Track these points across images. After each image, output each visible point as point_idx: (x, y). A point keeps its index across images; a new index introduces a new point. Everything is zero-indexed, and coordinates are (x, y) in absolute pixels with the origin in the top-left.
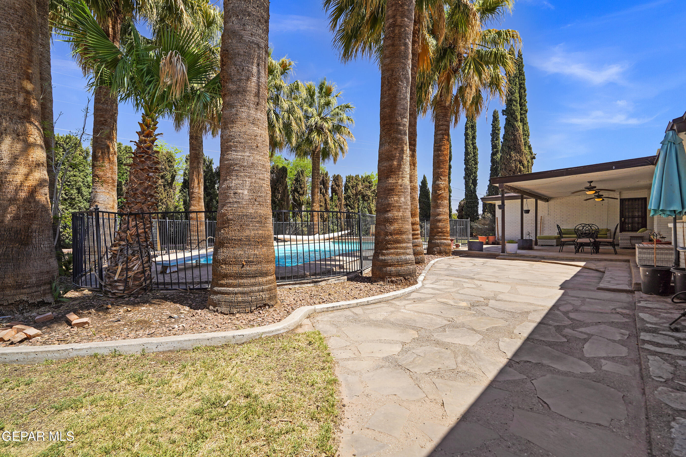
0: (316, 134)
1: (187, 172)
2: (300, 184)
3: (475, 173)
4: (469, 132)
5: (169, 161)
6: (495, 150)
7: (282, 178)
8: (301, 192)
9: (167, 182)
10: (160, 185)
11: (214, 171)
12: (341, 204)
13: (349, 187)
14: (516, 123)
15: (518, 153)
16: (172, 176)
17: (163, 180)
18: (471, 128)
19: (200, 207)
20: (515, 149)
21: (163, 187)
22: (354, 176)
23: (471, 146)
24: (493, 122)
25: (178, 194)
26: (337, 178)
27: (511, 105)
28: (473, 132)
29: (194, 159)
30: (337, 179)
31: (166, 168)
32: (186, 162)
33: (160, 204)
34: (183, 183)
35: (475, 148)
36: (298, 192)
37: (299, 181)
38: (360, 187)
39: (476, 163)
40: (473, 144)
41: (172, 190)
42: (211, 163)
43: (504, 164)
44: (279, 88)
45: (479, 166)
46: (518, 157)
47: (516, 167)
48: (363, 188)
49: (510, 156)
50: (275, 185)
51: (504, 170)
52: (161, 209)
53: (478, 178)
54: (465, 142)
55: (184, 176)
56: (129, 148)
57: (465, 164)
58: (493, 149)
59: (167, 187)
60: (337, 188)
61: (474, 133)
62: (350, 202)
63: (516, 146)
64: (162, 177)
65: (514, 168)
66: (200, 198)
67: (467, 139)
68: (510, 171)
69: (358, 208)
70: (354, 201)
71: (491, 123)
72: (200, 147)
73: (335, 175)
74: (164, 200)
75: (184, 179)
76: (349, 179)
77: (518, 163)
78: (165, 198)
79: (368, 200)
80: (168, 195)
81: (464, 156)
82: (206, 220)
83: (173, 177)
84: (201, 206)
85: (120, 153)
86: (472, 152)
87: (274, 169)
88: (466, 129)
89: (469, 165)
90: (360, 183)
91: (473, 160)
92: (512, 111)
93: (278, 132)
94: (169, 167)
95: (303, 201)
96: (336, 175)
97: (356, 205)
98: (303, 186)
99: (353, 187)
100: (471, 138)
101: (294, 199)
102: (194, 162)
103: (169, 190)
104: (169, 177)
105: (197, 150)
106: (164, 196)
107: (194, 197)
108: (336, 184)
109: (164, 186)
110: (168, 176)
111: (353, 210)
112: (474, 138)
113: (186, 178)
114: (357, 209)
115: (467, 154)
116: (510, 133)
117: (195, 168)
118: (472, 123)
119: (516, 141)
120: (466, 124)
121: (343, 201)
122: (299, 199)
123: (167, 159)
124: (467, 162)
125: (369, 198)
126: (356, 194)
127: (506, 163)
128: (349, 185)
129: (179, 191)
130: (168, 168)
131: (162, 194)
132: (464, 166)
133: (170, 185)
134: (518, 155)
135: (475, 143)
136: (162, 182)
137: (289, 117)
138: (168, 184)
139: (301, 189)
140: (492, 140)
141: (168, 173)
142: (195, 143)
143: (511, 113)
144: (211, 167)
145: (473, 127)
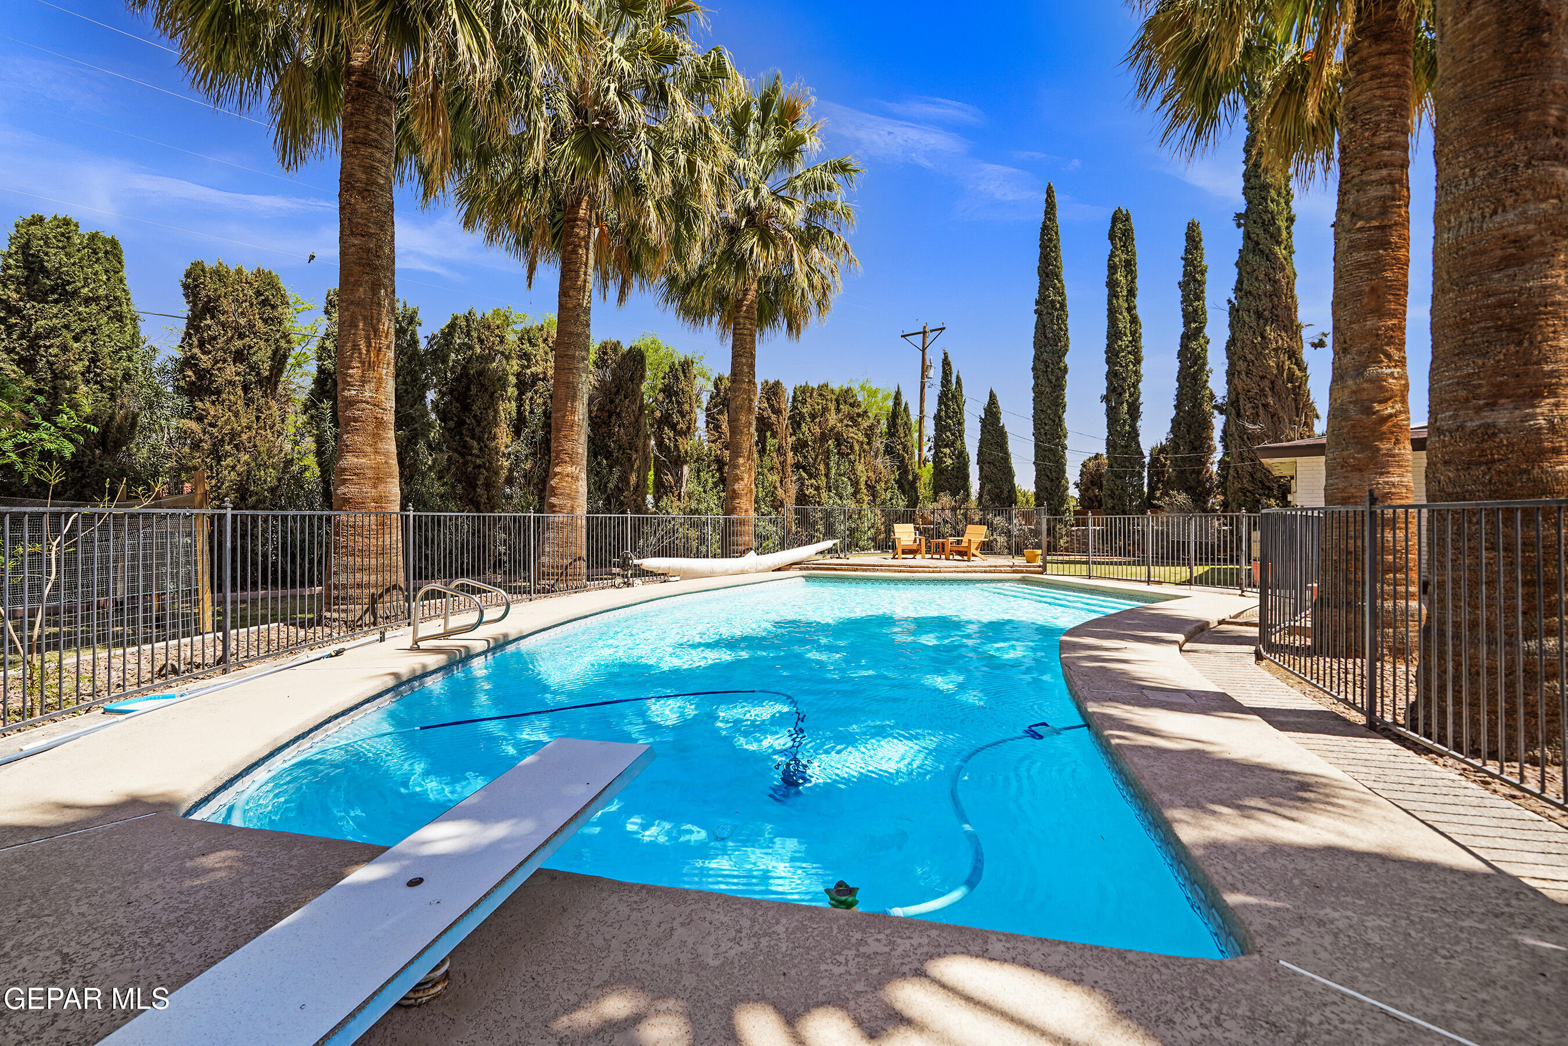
0: (755, 239)
1: (329, 344)
2: (678, 402)
3: (1135, 386)
4: (1120, 276)
5: (265, 303)
6: (1193, 325)
7: (632, 380)
8: (682, 426)
9: (258, 374)
10: (230, 382)
11: (423, 345)
12: (783, 463)
13: (802, 417)
14: (1277, 248)
15: (1285, 328)
16: (275, 352)
17: (241, 368)
18: (1125, 267)
19: (381, 459)
20: (1275, 319)
21: (240, 392)
22: (816, 386)
23: (1125, 314)
24: (1187, 251)
25: (295, 419)
26: (773, 391)
27: (1265, 199)
28: (1129, 278)
29: (357, 269)
30: (775, 394)
31: (251, 326)
32: (327, 312)
33: (228, 448)
34: (317, 381)
35: (1134, 320)
36: (673, 427)
37: (676, 394)
38: (832, 419)
39: (1138, 361)
40: (1129, 309)
41: (273, 403)
42: (411, 320)
43: (1245, 360)
44: (665, 56)
45: (1144, 368)
46: (1284, 342)
47: (1280, 367)
48: (841, 421)
49: (1263, 337)
50: (612, 402)
51: (1243, 376)
52: (233, 468)
53: (1141, 400)
54: (1110, 303)
55: (320, 359)
56: (105, 242)
57: (1108, 362)
58: (1186, 324)
59: (257, 393)
60: (773, 417)
61: (1133, 281)
62: (805, 457)
63: (1280, 312)
64: (239, 356)
65: (1275, 372)
66: (380, 423)
67: (1113, 295)
68: (1262, 378)
69: (827, 475)
70: (817, 456)
71: (1182, 253)
72: (382, 226)
73: (767, 382)
74: (244, 437)
75: (321, 370)
76: (802, 394)
77: (1284, 357)
78: (249, 428)
79: (848, 454)
80: (258, 418)
81: (1106, 342)
82: (403, 507)
83: (279, 359)
84: (386, 454)
85: (68, 255)
86: (1128, 332)
87: (605, 353)
88: (1112, 268)
89: (1121, 366)
90: (832, 406)
91: (1129, 353)
92: (1267, 217)
93: (653, 215)
94: (265, 321)
95: (686, 452)
96: (771, 381)
97: (822, 467)
98: (686, 407)
99: (813, 417)
100: (1125, 293)
101: (660, 444)
102: (358, 284)
103: (262, 401)
104: (262, 356)
105: (370, 235)
106: (244, 422)
107: (355, 420)
108: (771, 406)
109: (246, 389)
110: (260, 354)
111: (813, 481)
112: (1131, 293)
113: (328, 364)
114: (823, 478)
115: (1114, 334)
116: (1261, 276)
117: (360, 303)
118: (1127, 254)
119: (1279, 298)
120: (1112, 256)
121: (790, 454)
122: (676, 447)
123: (258, 293)
124: (1112, 355)
125: (852, 448)
126: (823, 438)
127: (1250, 357)
128: (804, 410)
129: (299, 407)
130: (260, 325)
131: (236, 415)
132: (1106, 368)
133: (270, 382)
134: (1283, 334)
135: (1135, 307)
136: (238, 374)
137: (691, 164)
138: (260, 382)
139: (683, 416)
140: (1186, 300)
141: (262, 343)
142: (362, 207)
143: (1263, 223)
144: (413, 334)
145: (1129, 266)
